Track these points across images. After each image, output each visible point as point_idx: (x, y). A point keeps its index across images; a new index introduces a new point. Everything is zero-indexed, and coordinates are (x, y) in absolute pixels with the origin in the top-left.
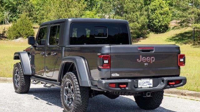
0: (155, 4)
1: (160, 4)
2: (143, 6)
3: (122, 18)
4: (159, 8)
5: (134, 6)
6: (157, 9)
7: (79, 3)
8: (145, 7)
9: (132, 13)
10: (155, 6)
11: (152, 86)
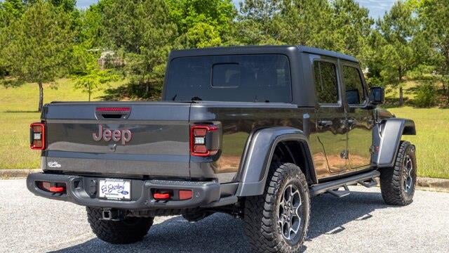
0: (196, 31)
1: (206, 31)
2: (178, 34)
3: (141, 55)
4: (203, 38)
5: (161, 34)
6: (201, 39)
7: (63, 28)
8: (181, 37)
9: (157, 47)
10: (197, 34)
11: (128, 197)
